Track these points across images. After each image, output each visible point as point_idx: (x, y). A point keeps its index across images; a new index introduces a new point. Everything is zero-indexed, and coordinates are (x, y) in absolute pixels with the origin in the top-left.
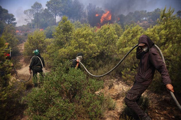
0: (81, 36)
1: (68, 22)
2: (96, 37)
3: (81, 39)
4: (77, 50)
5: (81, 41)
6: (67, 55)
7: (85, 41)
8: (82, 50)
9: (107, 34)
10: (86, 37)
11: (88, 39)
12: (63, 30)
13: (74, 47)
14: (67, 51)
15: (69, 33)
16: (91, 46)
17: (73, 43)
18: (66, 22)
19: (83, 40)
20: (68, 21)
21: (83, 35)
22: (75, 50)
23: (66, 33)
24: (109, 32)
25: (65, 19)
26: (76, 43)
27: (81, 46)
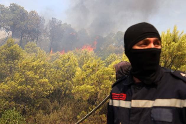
0: (30, 69)
1: (15, 47)
2: (52, 70)
3: (29, 73)
4: (21, 87)
5: (28, 75)
6: (8, 93)
7: (34, 75)
8: (29, 87)
9: (66, 66)
10: (36, 69)
11: (39, 72)
12: (6, 57)
13: (18, 82)
14: (7, 88)
15: (15, 62)
16: (42, 82)
17: (17, 76)
18: (12, 47)
19: (32, 74)
20: (15, 45)
21: (33, 67)
22: (19, 87)
23: (10, 62)
24: (69, 63)
25: (11, 42)
26: (21, 78)
27: (28, 82)
